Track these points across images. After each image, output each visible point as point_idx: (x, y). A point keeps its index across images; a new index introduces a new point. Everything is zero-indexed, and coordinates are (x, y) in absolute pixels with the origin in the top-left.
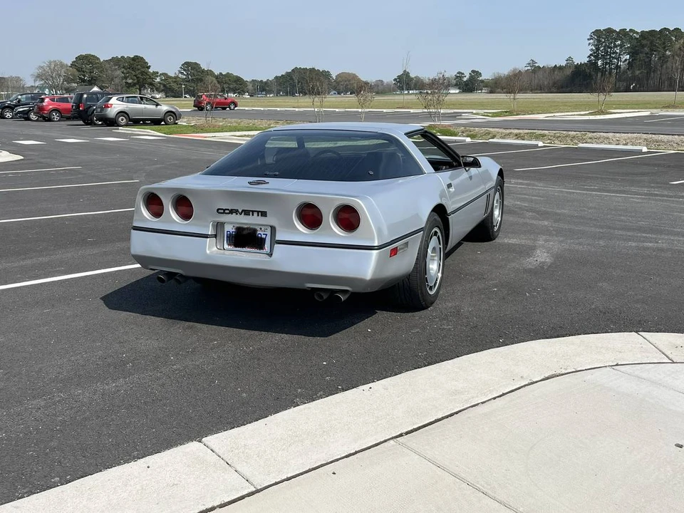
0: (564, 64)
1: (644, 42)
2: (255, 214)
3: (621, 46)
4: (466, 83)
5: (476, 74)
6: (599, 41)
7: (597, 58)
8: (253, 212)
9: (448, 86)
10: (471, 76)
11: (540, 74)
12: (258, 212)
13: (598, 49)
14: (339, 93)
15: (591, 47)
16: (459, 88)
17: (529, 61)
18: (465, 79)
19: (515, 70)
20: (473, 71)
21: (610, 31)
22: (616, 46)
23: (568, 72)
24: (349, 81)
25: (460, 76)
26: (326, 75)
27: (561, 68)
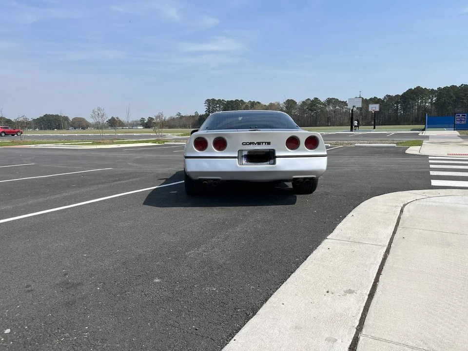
0: (194, 114)
1: (229, 106)
2: (264, 144)
3: (219, 107)
4: (146, 124)
5: (151, 119)
6: (209, 104)
7: (209, 112)
8: (263, 143)
9: (137, 125)
10: (149, 120)
11: (184, 119)
12: (266, 143)
13: (209, 108)
14: (75, 129)
15: (206, 107)
16: (143, 126)
17: (177, 113)
18: (145, 122)
19: (171, 117)
20: (149, 118)
21: (213, 100)
22: (217, 107)
23: (197, 119)
24: (81, 122)
25: (143, 119)
26: (66, 119)
27: (193, 116)
